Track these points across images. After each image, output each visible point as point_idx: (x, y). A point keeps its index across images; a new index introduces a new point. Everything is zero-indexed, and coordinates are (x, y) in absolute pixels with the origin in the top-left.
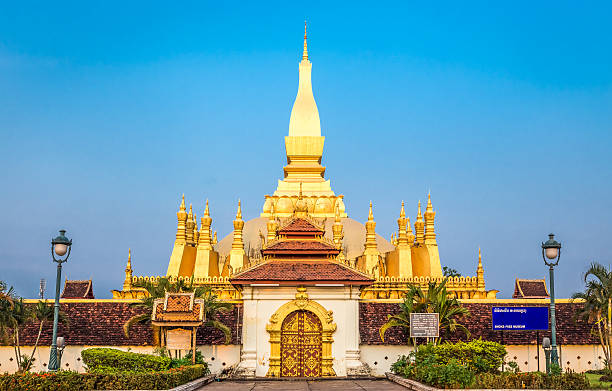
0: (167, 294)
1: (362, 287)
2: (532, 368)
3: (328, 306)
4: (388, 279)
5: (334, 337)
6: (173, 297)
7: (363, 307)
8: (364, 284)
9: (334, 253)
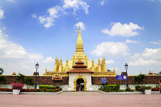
0: (55, 75)
1: (92, 74)
2: (124, 89)
3: (85, 77)
4: (97, 72)
5: (87, 83)
6: (56, 75)
7: (92, 77)
8: (92, 73)
9: (86, 67)
